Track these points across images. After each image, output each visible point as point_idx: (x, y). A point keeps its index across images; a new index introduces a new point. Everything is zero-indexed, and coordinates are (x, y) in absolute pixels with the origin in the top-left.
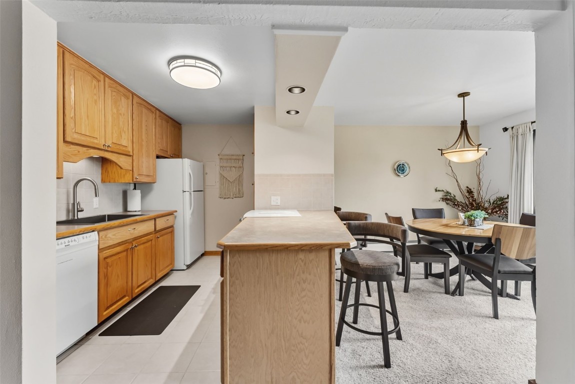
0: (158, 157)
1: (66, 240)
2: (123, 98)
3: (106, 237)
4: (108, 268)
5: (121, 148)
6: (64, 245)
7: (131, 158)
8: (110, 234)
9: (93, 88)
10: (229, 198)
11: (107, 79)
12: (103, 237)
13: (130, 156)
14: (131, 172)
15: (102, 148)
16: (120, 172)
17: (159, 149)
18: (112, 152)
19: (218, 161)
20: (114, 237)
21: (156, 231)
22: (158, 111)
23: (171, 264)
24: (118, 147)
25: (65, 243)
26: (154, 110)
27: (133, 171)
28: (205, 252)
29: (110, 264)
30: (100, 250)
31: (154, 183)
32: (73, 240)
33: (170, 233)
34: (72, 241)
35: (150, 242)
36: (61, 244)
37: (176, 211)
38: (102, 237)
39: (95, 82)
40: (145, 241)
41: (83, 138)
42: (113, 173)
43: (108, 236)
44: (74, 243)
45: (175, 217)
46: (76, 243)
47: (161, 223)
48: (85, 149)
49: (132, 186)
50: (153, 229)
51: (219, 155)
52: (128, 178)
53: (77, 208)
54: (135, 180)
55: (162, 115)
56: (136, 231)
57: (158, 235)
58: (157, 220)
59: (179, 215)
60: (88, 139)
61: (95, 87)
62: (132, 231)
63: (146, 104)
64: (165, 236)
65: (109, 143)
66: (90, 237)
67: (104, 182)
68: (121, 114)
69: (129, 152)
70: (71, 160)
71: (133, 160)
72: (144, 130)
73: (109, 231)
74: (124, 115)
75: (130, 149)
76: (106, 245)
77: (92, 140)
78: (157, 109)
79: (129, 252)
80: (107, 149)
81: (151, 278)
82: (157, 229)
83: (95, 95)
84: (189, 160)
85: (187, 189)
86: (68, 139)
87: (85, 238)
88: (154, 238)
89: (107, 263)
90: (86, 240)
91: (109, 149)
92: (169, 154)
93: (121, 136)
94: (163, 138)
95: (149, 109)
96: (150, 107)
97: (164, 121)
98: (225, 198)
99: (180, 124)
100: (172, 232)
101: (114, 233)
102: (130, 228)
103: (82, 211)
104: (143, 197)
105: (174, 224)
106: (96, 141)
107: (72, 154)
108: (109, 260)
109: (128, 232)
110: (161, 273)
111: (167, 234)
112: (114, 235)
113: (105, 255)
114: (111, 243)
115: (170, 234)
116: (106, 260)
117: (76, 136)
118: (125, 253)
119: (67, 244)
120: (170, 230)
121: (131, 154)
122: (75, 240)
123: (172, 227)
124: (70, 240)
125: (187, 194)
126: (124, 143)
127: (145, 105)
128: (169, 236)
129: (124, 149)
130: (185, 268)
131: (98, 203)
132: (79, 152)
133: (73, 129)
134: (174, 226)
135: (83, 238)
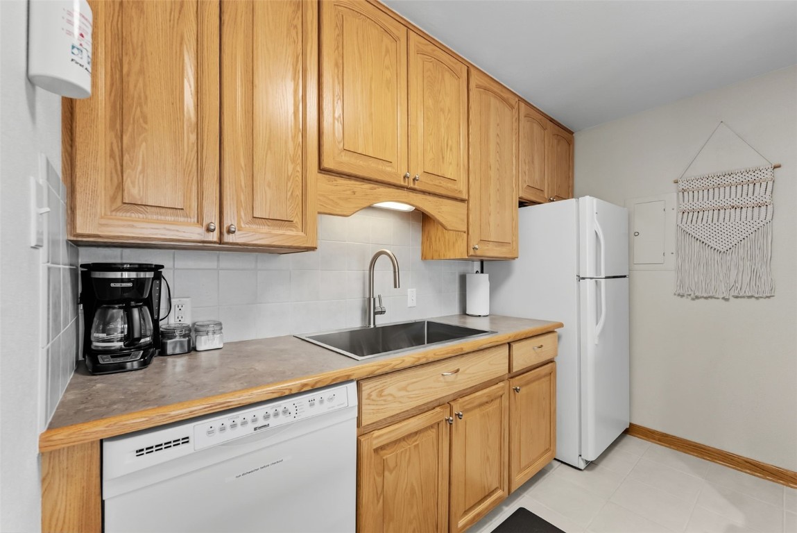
0: (522, 204)
1: (259, 411)
2: (447, 76)
3: (380, 394)
4: (386, 473)
5: (444, 183)
6: (251, 426)
7: (464, 205)
8: (392, 386)
9: (383, 53)
10: (711, 297)
11: (412, 34)
12: (374, 395)
13: (462, 201)
14: (465, 235)
15: (402, 183)
16: (447, 237)
17: (525, 186)
18: (424, 192)
19: (672, 198)
20: (403, 393)
21: (512, 375)
22: (522, 105)
23: (548, 450)
24: (437, 181)
25: (254, 421)
26: (513, 101)
27: (468, 234)
28: (631, 425)
29: (391, 464)
30: (363, 431)
31: (514, 259)
32: (280, 410)
33: (545, 376)
34: (276, 415)
35: (498, 400)
36: (244, 423)
37: (561, 325)
38: (369, 395)
39: (387, 40)
40: (485, 399)
41: (361, 162)
42: (438, 240)
43: (385, 393)
44: (282, 420)
45: (559, 338)
46: (290, 419)
47: (524, 355)
48: (367, 186)
49: (477, 266)
50: (503, 369)
51: (676, 182)
52: (460, 251)
53: (374, 308)
54: (472, 252)
55: (533, 111)
56: (460, 376)
57: (516, 382)
58: (515, 346)
59: (569, 333)
60: (373, 164)
61: (387, 51)
62: (451, 377)
63: (496, 88)
64: (535, 385)
65: (417, 172)
66: (330, 399)
67: (425, 259)
68: (442, 110)
69: (460, 192)
70: (338, 211)
71: (468, 209)
72: (492, 146)
73: (388, 379)
74: (449, 111)
75: (462, 186)
76: (381, 416)
77: (381, 166)
78: (521, 99)
79: (444, 429)
80: (411, 185)
81: (500, 487)
82: (515, 369)
83: (387, 68)
84: (595, 200)
85: (589, 271)
86: (327, 164)
87: (317, 402)
88: (507, 392)
89: (384, 463)
90: (318, 409)
91: (416, 187)
92: (546, 196)
93: (443, 158)
94: (533, 162)
95: (504, 100)
96: (506, 95)
97: (535, 126)
98: (697, 297)
99: (572, 133)
100: (552, 375)
101: (403, 384)
102: (445, 369)
103: (382, 312)
104: (494, 288)
105: (557, 355)
106: (389, 169)
107: (339, 198)
108: (389, 455)
109: (442, 378)
110: (521, 475)
111: (538, 378)
112: (404, 389)
113: (377, 443)
114: (395, 408)
115: (548, 378)
116: (382, 452)
117: (345, 158)
118: (433, 433)
119: (261, 422)
120: (547, 368)
121: (465, 196)
122: (285, 411)
123: (551, 361)
124: (271, 412)
125: (589, 285)
126: (450, 173)
127: (495, 90)
128: (544, 383)
129: (450, 185)
130: (582, 466)
131: (414, 298)
132: (354, 193)
133: (339, 143)
134: (557, 360)
135: (312, 405)
